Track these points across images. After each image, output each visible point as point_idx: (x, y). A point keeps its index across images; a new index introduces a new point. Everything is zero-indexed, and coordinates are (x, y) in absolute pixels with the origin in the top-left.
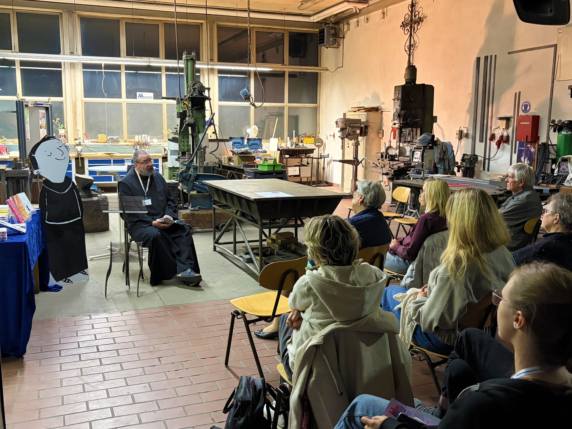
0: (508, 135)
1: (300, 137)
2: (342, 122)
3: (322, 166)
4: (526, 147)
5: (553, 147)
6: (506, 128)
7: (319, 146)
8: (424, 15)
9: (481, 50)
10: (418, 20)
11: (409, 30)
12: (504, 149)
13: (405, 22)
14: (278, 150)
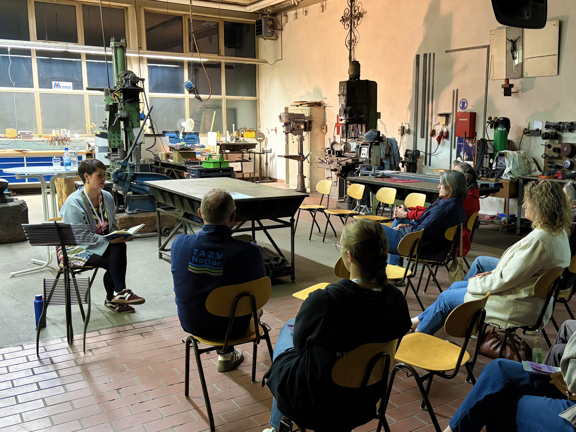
0: (448, 131)
1: (240, 131)
2: (286, 117)
3: (265, 162)
4: (465, 142)
5: (491, 143)
6: (446, 124)
7: (260, 141)
8: (363, 11)
9: (420, 48)
10: (358, 15)
11: (349, 25)
12: (444, 144)
13: (345, 16)
14: (218, 144)
